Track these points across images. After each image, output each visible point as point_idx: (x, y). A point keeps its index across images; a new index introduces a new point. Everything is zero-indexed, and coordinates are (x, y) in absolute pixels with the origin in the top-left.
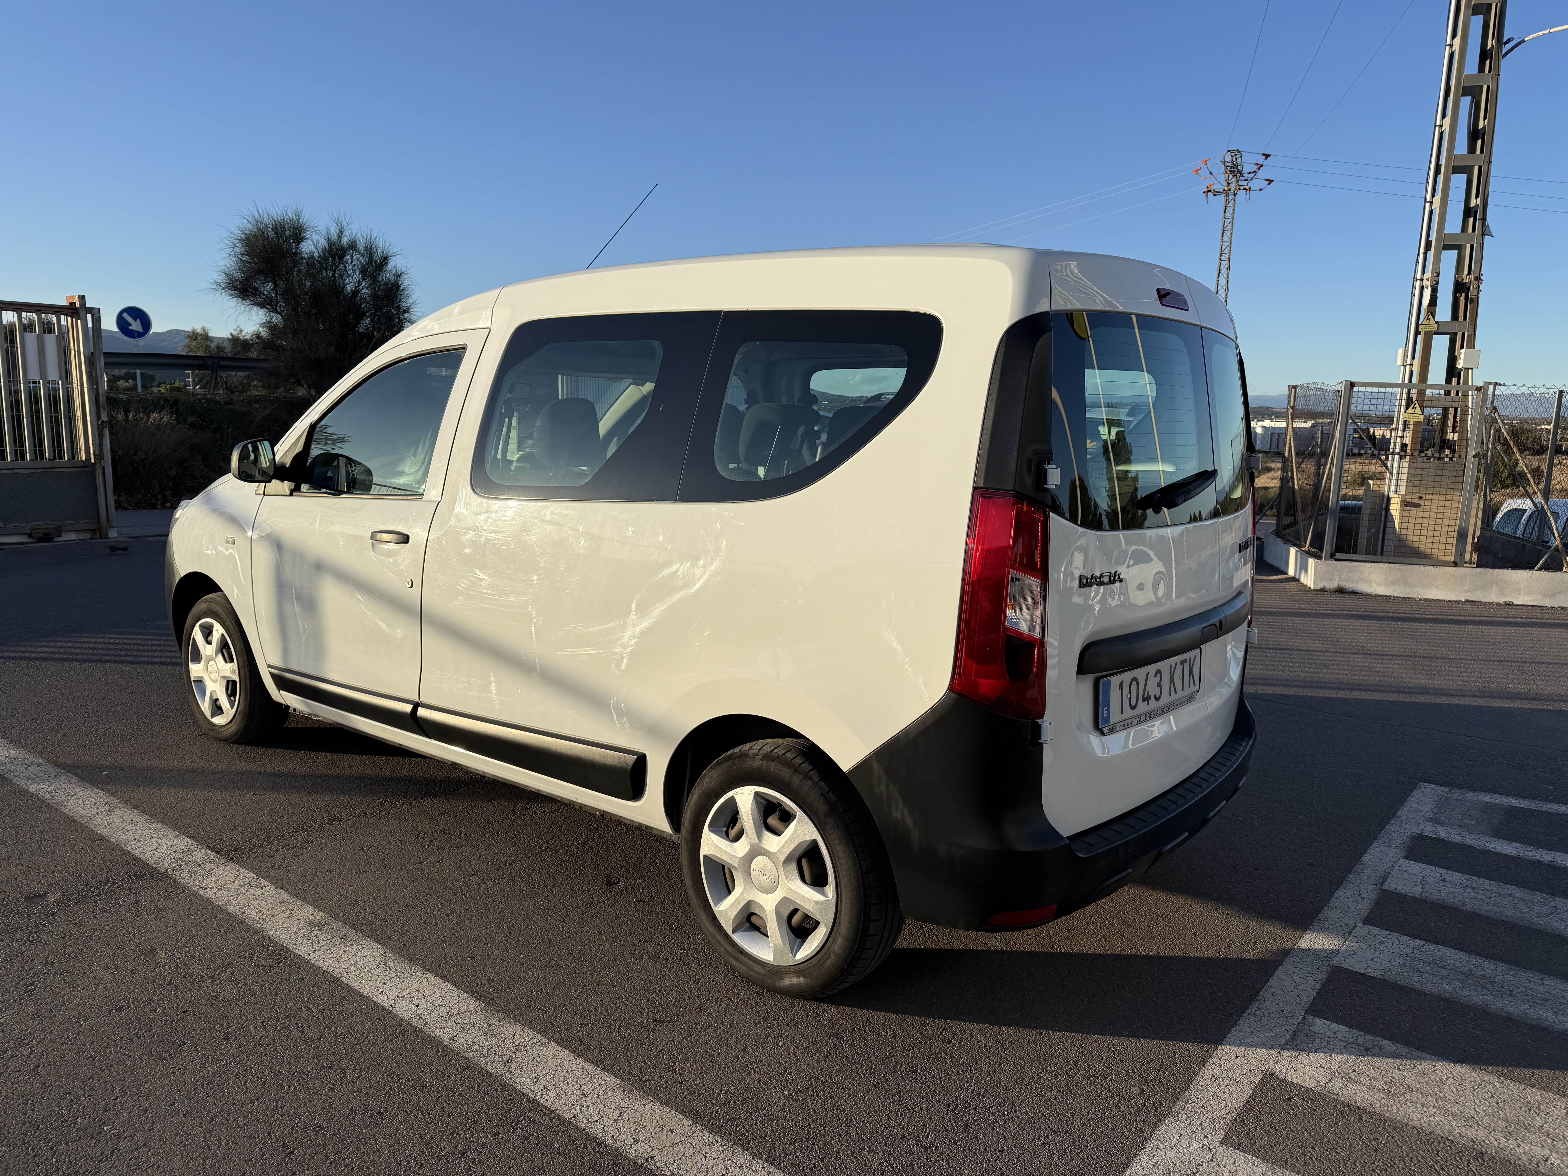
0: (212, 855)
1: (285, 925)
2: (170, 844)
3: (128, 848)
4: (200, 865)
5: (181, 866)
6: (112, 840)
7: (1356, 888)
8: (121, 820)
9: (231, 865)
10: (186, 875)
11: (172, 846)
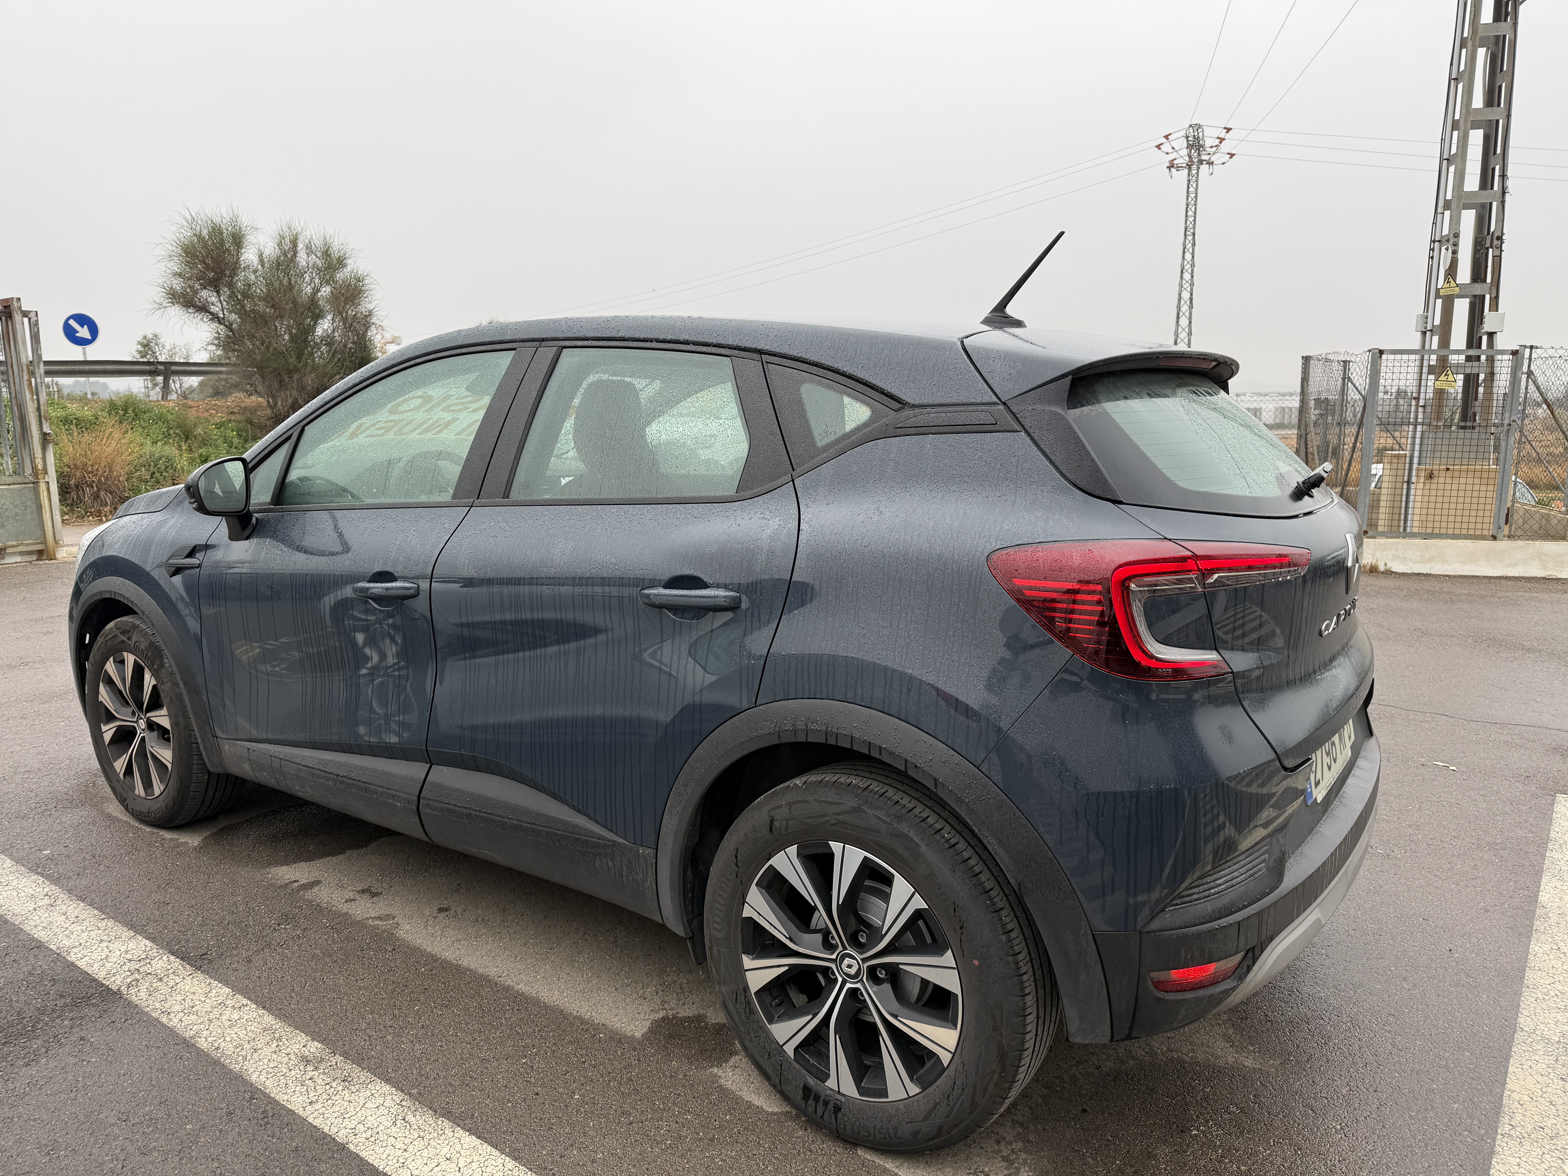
0: (176, 963)
1: (272, 1065)
2: (123, 949)
3: (72, 958)
4: (161, 979)
5: (138, 980)
6: (52, 947)
7: (1550, 939)
8: (63, 918)
9: (201, 976)
10: (143, 995)
11: (127, 952)
